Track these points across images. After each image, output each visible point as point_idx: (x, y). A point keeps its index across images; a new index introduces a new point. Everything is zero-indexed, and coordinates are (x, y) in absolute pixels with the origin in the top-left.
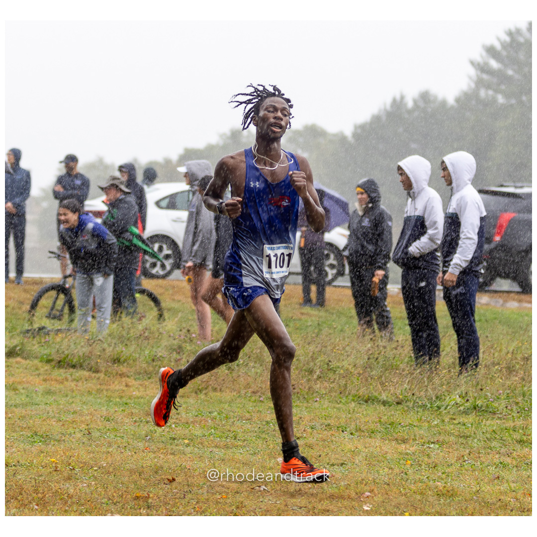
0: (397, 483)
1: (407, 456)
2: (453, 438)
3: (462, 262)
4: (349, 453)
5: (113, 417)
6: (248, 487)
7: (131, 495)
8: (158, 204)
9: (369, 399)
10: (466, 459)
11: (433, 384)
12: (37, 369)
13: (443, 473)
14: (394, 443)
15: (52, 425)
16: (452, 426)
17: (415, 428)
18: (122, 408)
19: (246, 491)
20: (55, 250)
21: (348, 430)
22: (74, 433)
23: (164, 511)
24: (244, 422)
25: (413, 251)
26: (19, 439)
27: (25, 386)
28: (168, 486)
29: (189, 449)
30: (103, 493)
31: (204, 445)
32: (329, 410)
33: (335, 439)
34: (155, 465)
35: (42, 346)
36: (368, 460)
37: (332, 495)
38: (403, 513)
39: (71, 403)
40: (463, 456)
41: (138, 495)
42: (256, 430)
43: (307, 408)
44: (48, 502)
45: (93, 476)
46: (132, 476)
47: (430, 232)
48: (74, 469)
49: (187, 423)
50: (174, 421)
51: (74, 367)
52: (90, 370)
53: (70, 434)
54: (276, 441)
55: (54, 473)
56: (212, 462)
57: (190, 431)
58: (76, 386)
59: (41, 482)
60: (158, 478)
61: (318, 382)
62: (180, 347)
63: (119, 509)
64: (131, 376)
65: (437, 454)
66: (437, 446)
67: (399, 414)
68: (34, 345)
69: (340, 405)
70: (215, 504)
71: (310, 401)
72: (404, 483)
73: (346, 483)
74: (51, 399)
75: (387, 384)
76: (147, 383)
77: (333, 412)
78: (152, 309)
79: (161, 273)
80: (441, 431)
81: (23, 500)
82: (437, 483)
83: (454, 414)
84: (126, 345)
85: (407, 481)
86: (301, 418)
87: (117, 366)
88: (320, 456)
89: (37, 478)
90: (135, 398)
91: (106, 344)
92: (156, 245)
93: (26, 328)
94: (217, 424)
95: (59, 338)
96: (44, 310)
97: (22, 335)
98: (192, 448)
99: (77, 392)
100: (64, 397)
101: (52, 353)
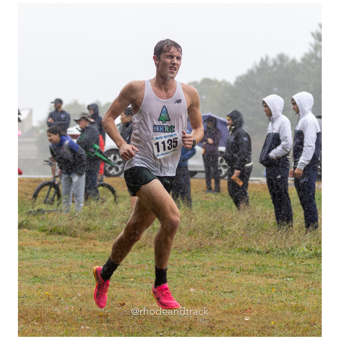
0: (266, 303)
1: (272, 286)
2: (302, 274)
3: (305, 162)
4: (235, 285)
5: (85, 265)
7: (96, 314)
9: (248, 251)
10: (310, 287)
11: (289, 240)
12: (38, 236)
13: (295, 296)
14: (264, 278)
15: (46, 271)
16: (301, 267)
17: (278, 268)
18: (91, 260)
20: (48, 160)
21: (235, 270)
22: (61, 276)
23: (118, 324)
25: (272, 155)
26: (26, 280)
27: (30, 246)
28: (121, 308)
29: (134, 285)
30: (79, 313)
31: (143, 281)
32: (223, 257)
33: (227, 276)
34: (112, 295)
35: (40, 221)
36: (248, 289)
37: (225, 312)
38: (270, 322)
39: (59, 257)
40: (308, 285)
41: (101, 314)
42: (176, 271)
43: (208, 257)
44: (43, 320)
45: (73, 303)
47: (283, 143)
48: (60, 299)
49: (132, 268)
50: (125, 267)
51: (60, 234)
52: (71, 235)
53: (58, 276)
54: (189, 278)
55: (48, 301)
56: (148, 292)
57: (134, 273)
58: (62, 246)
59: (39, 308)
60: (114, 303)
61: (216, 240)
63: (89, 323)
64: (97, 239)
65: (292, 284)
66: (292, 279)
67: (267, 259)
68: (35, 221)
69: (230, 255)
70: (150, 319)
71: (211, 253)
72: (271, 303)
73: (233, 304)
74: (46, 255)
75: (259, 241)
76: (107, 243)
77: (226, 259)
78: (110, 196)
79: (116, 173)
80: (294, 269)
81: (27, 319)
82: (291, 302)
83: (303, 259)
84: (94, 219)
85: (272, 301)
86: (205, 263)
87: (88, 233)
88: (217, 287)
89: (37, 305)
90: (100, 253)
91: (80, 219)
92: (112, 156)
93: (29, 210)
94: (151, 268)
95: (50, 216)
96: (41, 198)
97: (27, 215)
98: (136, 284)
99: (62, 250)
100: (54, 253)
101: (46, 226)
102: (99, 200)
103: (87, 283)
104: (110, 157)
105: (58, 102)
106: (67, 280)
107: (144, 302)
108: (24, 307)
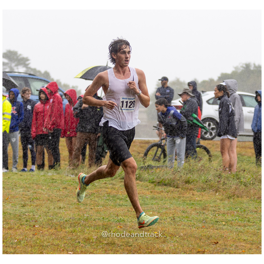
5: (186, 211)
6: (256, 246)
7: (195, 250)
8: (208, 102)
12: (148, 186)
18: (191, 206)
19: (255, 248)
20: (156, 126)
22: (167, 219)
24: (253, 213)
27: (141, 195)
28: (215, 246)
29: (225, 227)
30: (182, 249)
31: (233, 225)
34: (208, 235)
35: (150, 175)
39: (165, 204)
41: (199, 250)
42: (259, 217)
45: (176, 241)
46: (196, 240)
49: (224, 214)
50: (218, 213)
51: (166, 185)
52: (174, 187)
55: (157, 239)
56: (237, 233)
57: (225, 218)
58: (167, 195)
59: (150, 244)
60: (210, 241)
62: (220, 175)
64: (195, 190)
68: (146, 174)
74: (154, 202)
76: (203, 193)
78: (205, 156)
79: (210, 137)
84: (193, 174)
87: (188, 185)
89: (148, 242)
90: (197, 201)
91: (182, 173)
92: (207, 123)
93: (141, 166)
94: (239, 214)
95: (158, 171)
96: (151, 156)
97: (139, 169)
98: (227, 226)
99: (167, 198)
100: (161, 200)
101: (155, 178)
102: (197, 158)
103: (188, 225)
104: (206, 124)
105: (165, 80)
106: (172, 222)
107: (234, 241)
108: (138, 244)
